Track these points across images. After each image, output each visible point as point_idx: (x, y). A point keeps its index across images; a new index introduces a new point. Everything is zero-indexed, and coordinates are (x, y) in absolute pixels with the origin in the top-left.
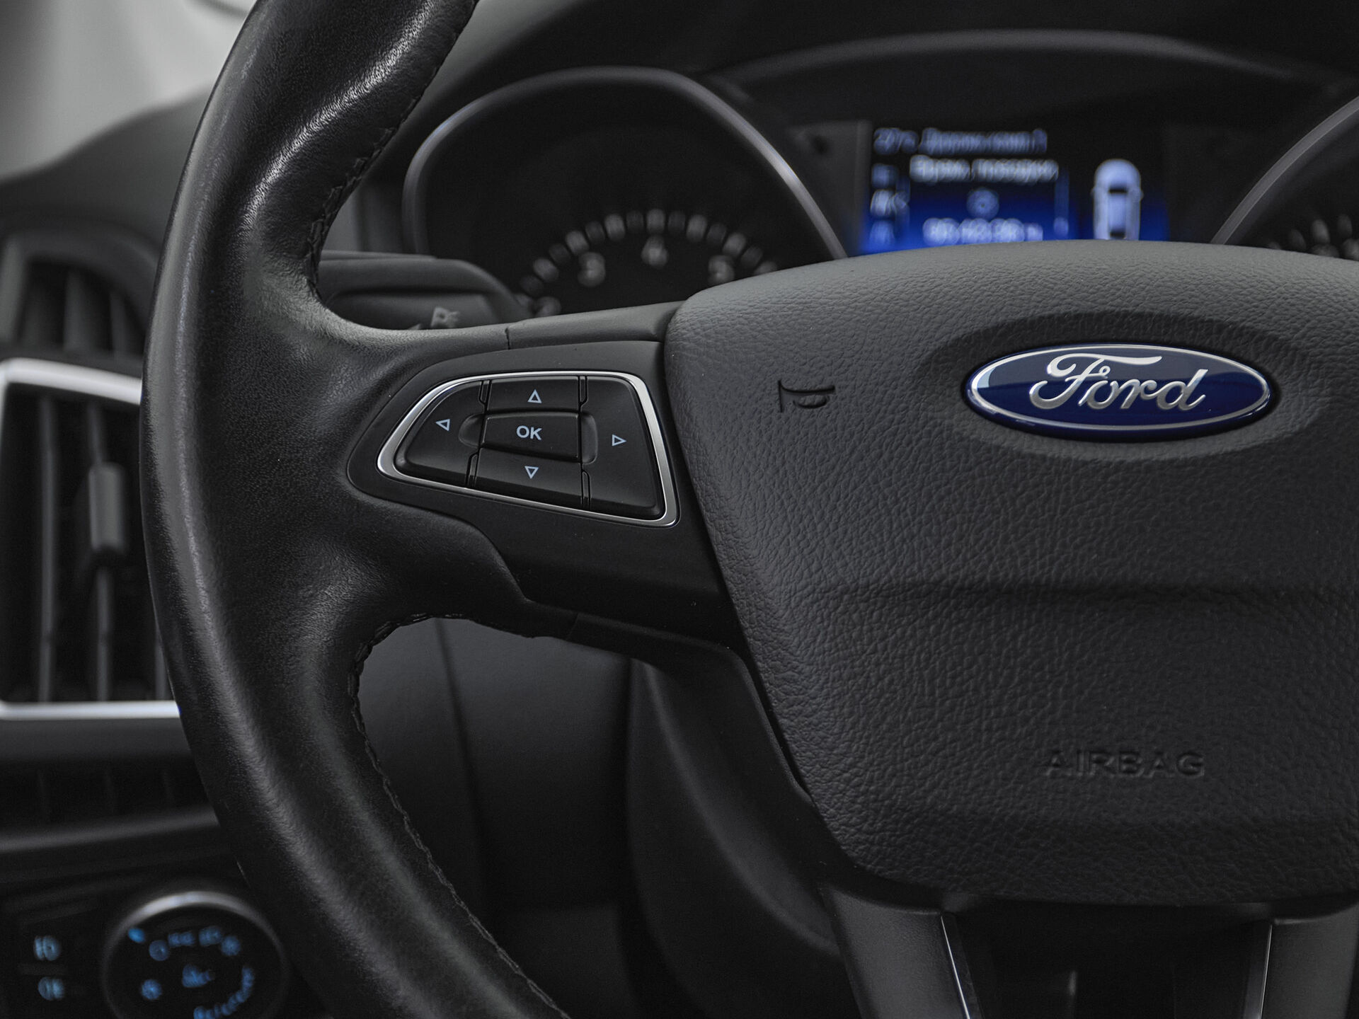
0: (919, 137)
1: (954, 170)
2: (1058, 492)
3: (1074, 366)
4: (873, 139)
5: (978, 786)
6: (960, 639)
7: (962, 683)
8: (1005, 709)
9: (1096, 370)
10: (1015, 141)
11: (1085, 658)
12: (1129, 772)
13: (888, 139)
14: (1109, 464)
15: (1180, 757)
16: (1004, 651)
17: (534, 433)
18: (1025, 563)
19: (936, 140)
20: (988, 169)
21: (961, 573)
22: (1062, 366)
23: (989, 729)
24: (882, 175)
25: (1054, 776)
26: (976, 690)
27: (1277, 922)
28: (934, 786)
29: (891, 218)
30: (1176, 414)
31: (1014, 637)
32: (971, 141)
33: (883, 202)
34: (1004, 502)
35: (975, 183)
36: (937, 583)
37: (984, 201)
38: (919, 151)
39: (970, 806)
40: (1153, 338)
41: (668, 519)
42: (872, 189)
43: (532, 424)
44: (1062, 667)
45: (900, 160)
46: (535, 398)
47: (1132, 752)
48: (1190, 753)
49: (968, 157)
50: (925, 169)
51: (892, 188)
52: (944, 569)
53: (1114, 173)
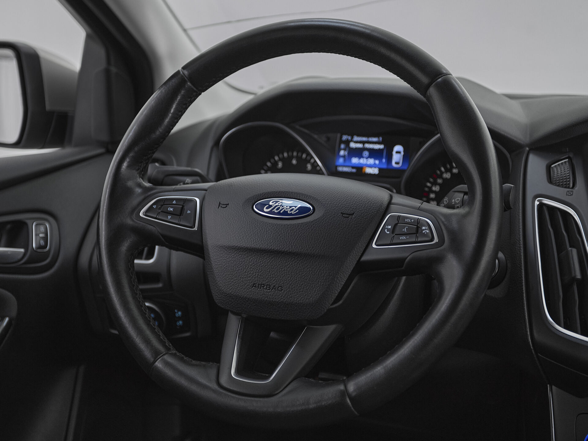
0: (352, 138)
1: (360, 146)
2: (263, 229)
3: (275, 202)
4: (341, 137)
5: (239, 290)
6: (240, 258)
7: (239, 268)
8: (246, 274)
9: (279, 204)
10: (375, 139)
11: (263, 265)
12: (268, 289)
13: (345, 138)
14: (274, 224)
15: (279, 287)
16: (248, 261)
17: (172, 209)
18: (253, 244)
19: (356, 138)
20: (367, 146)
21: (241, 245)
22: (272, 202)
23: (243, 278)
24: (343, 146)
25: (254, 289)
26: (241, 269)
27: (308, 326)
28: (231, 289)
29: (344, 157)
30: (291, 214)
31: (250, 259)
32: (364, 139)
33: (342, 153)
34: (252, 231)
35: (364, 149)
36: (237, 246)
37: (366, 153)
38: (352, 141)
39: (238, 294)
40: (294, 197)
41: (196, 228)
42: (340, 149)
43: (171, 207)
44: (258, 266)
45: (347, 143)
46: (174, 202)
47: (269, 285)
48: (281, 287)
49: (363, 143)
50: (353, 145)
51: (345, 149)
52: (238, 243)
53: (398, 148)
